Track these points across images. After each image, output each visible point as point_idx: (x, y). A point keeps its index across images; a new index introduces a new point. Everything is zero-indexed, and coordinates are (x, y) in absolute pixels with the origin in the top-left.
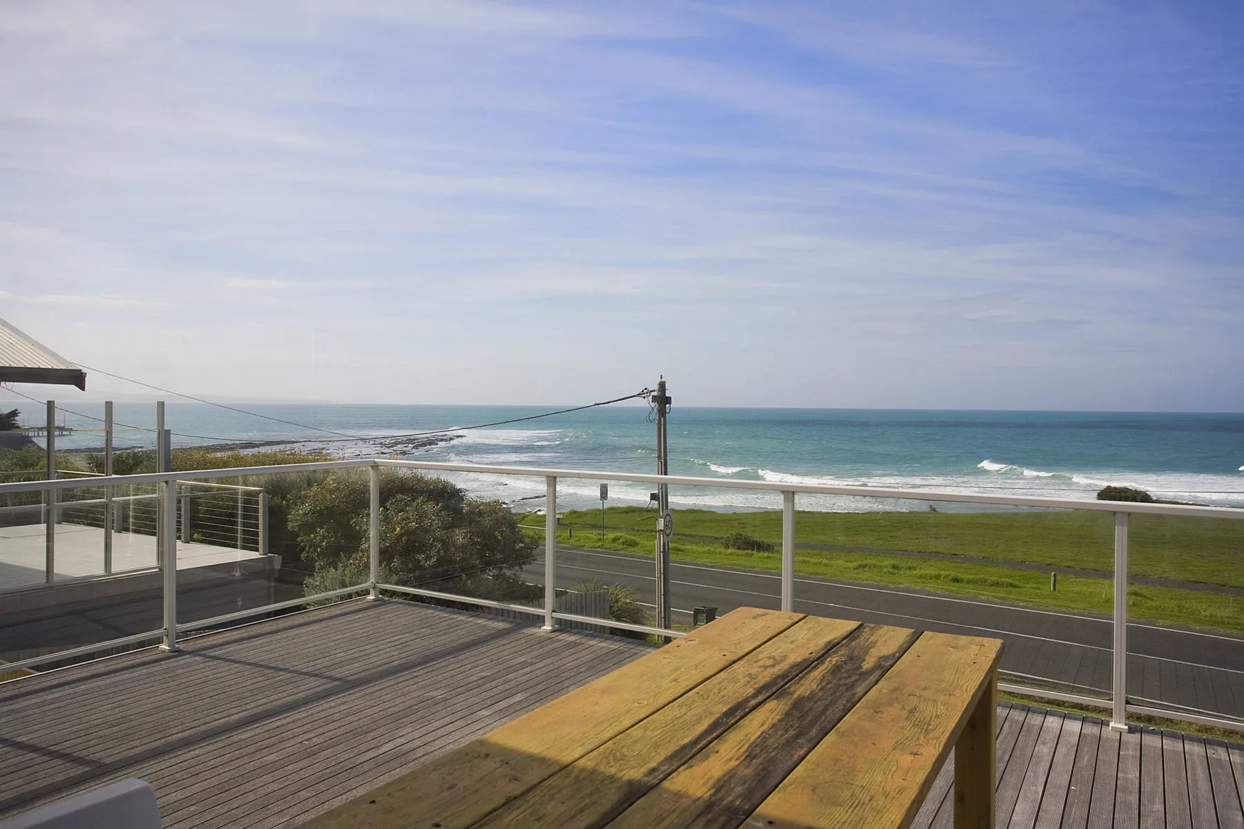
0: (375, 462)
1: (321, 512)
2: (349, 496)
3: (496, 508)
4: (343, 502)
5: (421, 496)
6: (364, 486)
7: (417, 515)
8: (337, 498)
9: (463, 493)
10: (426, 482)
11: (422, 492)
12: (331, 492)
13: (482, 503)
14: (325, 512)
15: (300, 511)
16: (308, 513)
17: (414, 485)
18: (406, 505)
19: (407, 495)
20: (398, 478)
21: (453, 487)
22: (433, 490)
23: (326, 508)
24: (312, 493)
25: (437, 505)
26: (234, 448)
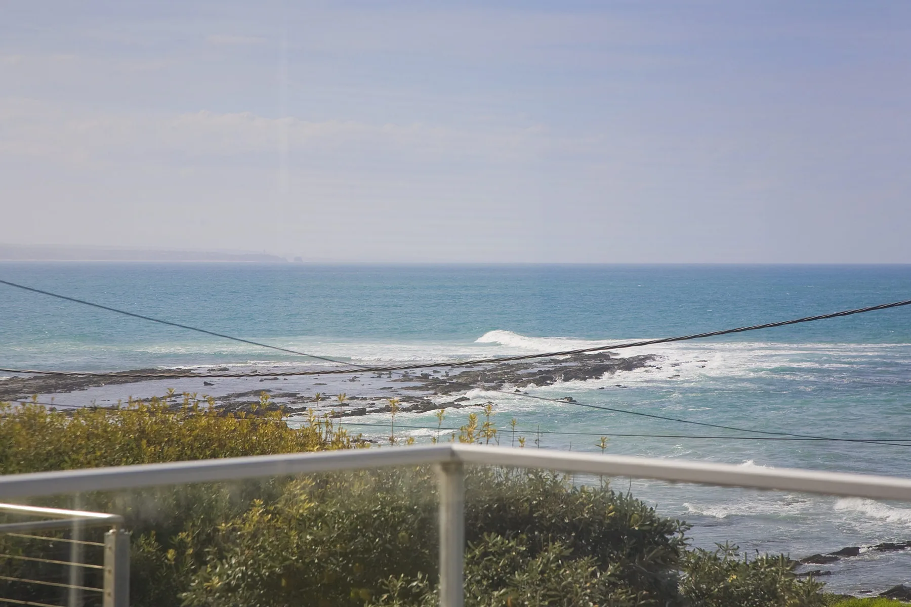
0: (453, 453)
1: (271, 583)
2: (353, 538)
3: (774, 581)
4: (334, 554)
5: (554, 541)
6: (393, 509)
7: (544, 597)
8: (315, 542)
9: (678, 536)
10: (569, 499)
11: (556, 530)
12: (302, 524)
13: (734, 567)
14: (284, 582)
15: (216, 580)
16: (238, 586)
17: (534, 508)
18: (514, 566)
19: (515, 536)
20: (488, 486)
21: (648, 516)
22: (589, 524)
23: (290, 572)
24: (248, 528)
25: (603, 568)
26: (15, 391)
